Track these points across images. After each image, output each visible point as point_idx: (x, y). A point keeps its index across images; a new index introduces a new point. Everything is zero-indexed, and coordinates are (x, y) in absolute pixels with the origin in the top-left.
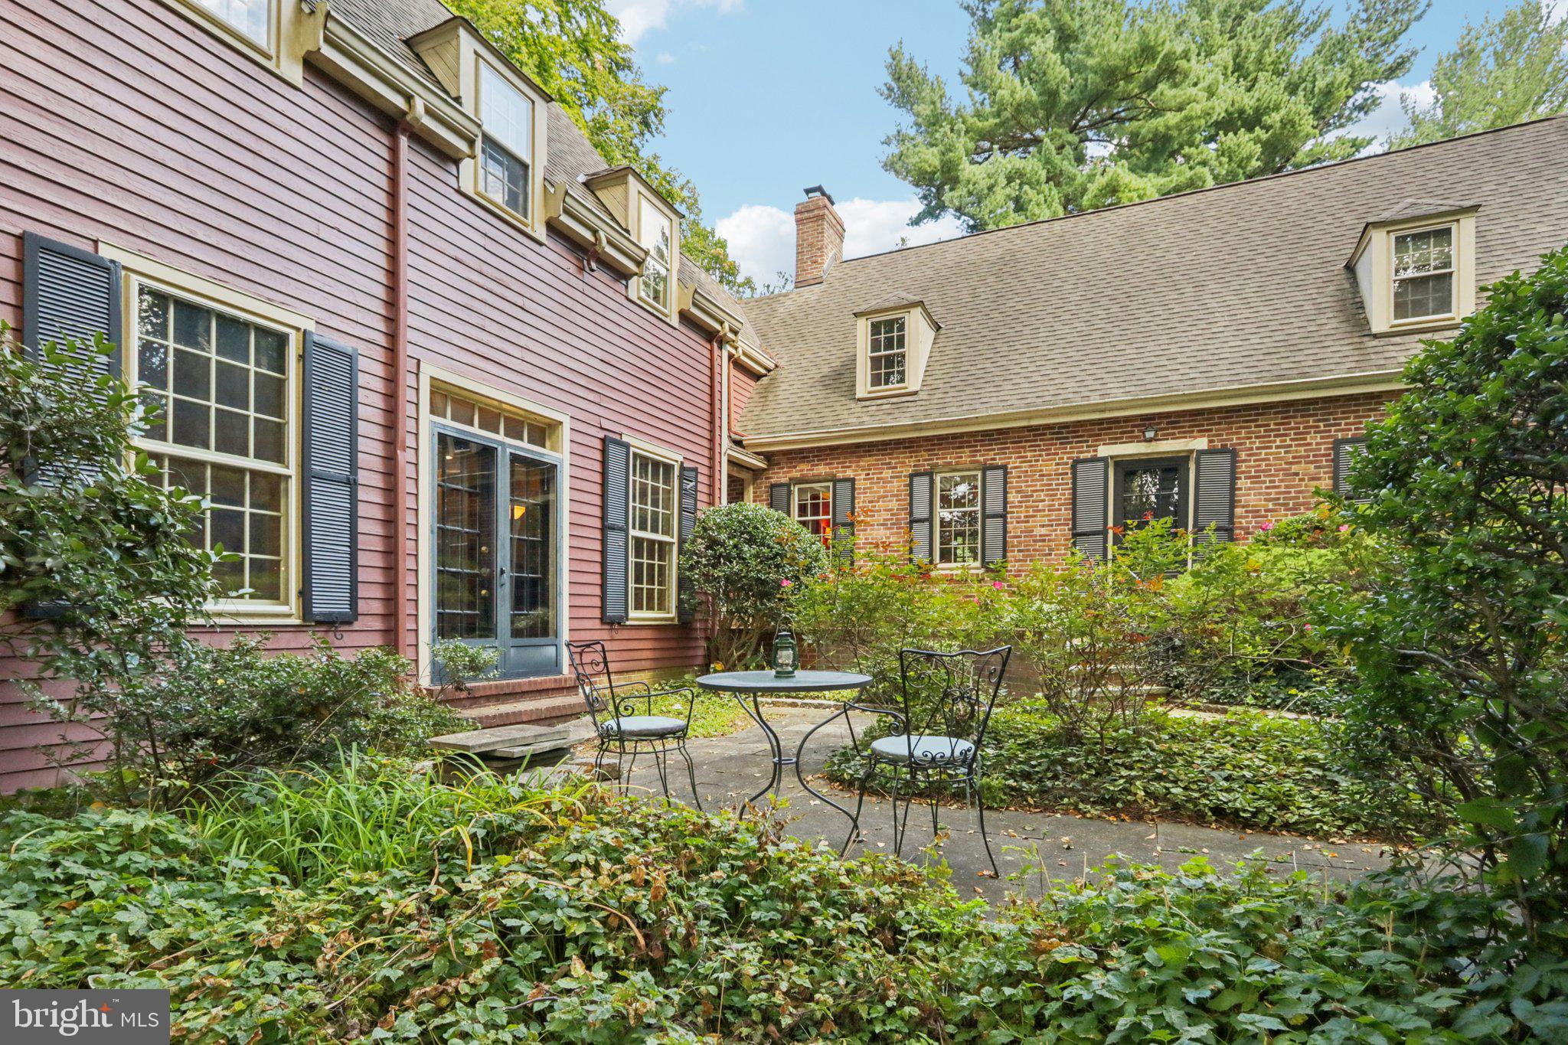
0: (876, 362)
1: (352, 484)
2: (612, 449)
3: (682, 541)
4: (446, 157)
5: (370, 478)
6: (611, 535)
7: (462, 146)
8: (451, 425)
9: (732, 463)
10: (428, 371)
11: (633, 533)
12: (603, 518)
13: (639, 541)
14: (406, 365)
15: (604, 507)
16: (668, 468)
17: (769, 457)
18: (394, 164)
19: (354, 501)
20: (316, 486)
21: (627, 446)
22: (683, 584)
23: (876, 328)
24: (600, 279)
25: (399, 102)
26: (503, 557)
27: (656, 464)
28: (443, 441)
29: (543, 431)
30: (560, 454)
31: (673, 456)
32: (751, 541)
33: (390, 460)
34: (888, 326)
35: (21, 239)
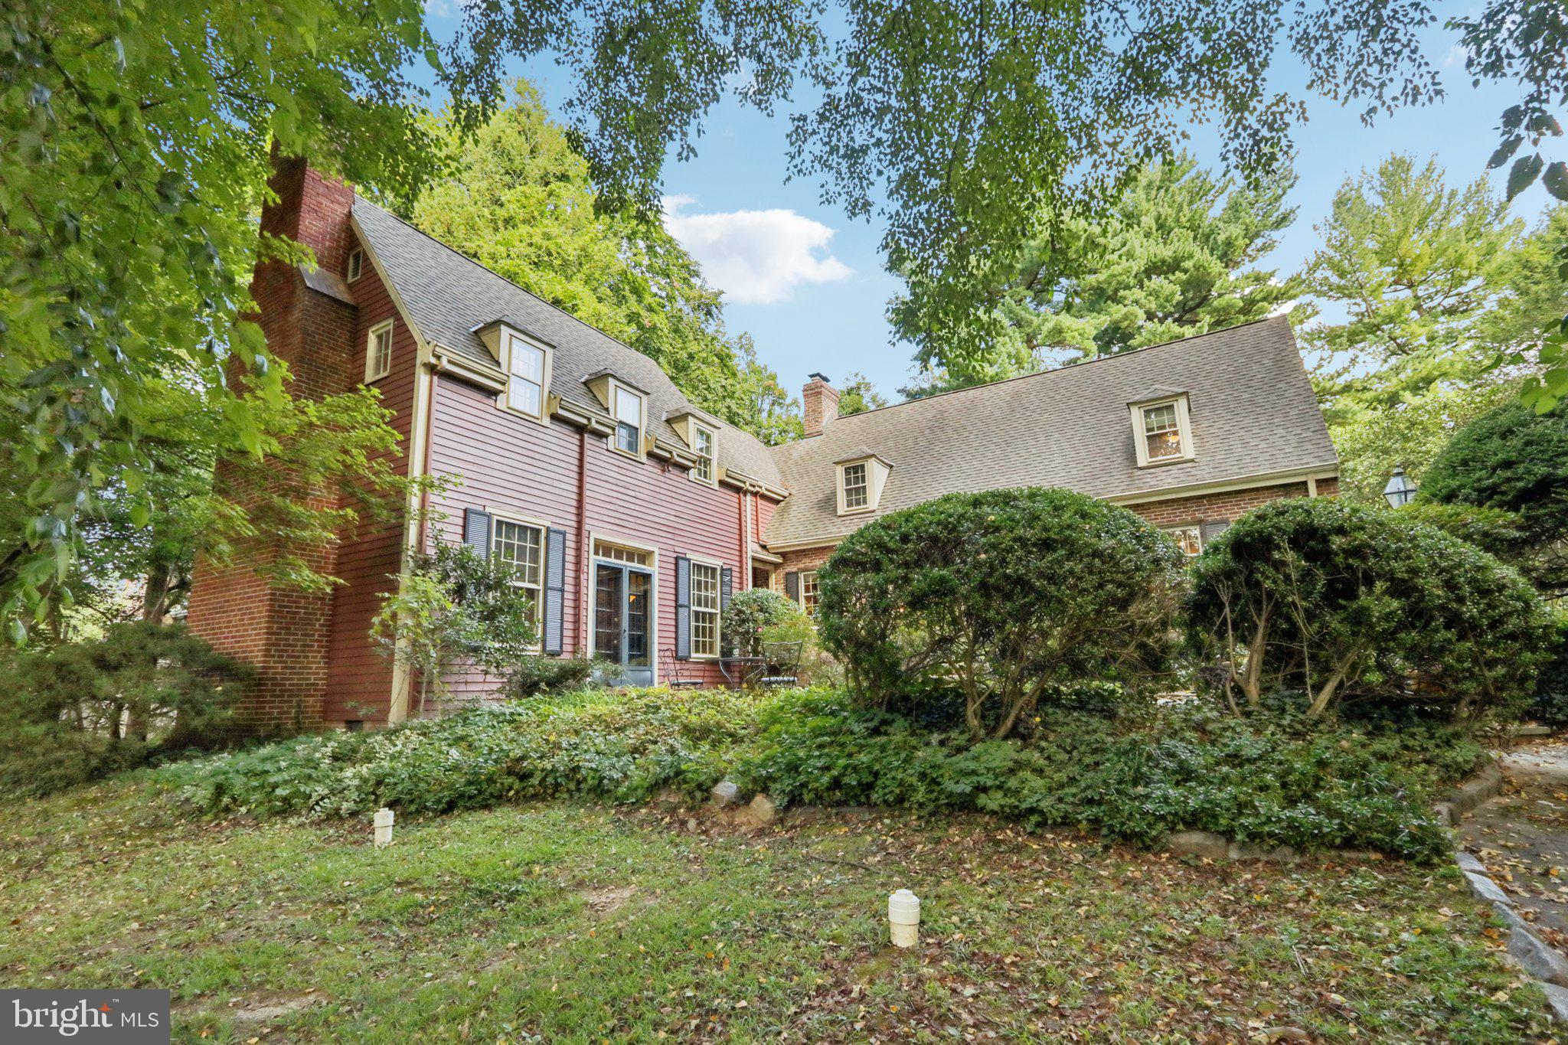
0: (849, 492)
1: (562, 591)
2: (683, 564)
3: (722, 612)
4: (601, 435)
5: (569, 588)
6: (681, 610)
7: (609, 431)
8: (603, 560)
9: (754, 559)
10: (593, 536)
11: (694, 608)
12: (676, 601)
13: (697, 613)
14: (585, 534)
15: (676, 595)
16: (714, 570)
17: (784, 555)
18: (582, 447)
19: (563, 598)
20: (549, 592)
21: (689, 560)
22: (724, 637)
23: (847, 471)
24: (674, 474)
25: (585, 421)
26: (625, 623)
27: (706, 568)
28: (600, 567)
29: (644, 557)
30: (653, 568)
31: (717, 563)
32: (761, 610)
33: (577, 578)
34: (856, 469)
35: (465, 510)
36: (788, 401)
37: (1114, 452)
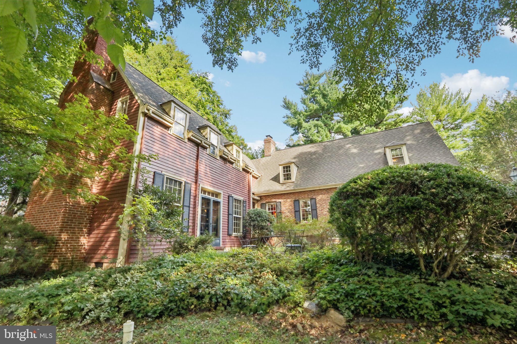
0: (284, 175)
1: (189, 207)
2: (231, 198)
3: (243, 217)
4: (205, 148)
5: (191, 206)
6: (230, 216)
7: (208, 146)
8: (204, 196)
9: (253, 199)
10: (201, 186)
11: (234, 215)
12: (228, 212)
13: (235, 217)
14: (198, 185)
15: (228, 210)
16: (240, 201)
17: (260, 197)
18: (198, 151)
19: (189, 210)
20: (185, 207)
21: (233, 197)
22: (244, 227)
23: (284, 168)
24: (229, 165)
25: (200, 142)
26: (211, 221)
27: (238, 200)
28: (203, 198)
29: (217, 195)
30: (221, 200)
31: (241, 198)
32: (259, 217)
33: (195, 202)
34: (287, 167)
35: (154, 172)
36: (248, 148)
37: (380, 163)
